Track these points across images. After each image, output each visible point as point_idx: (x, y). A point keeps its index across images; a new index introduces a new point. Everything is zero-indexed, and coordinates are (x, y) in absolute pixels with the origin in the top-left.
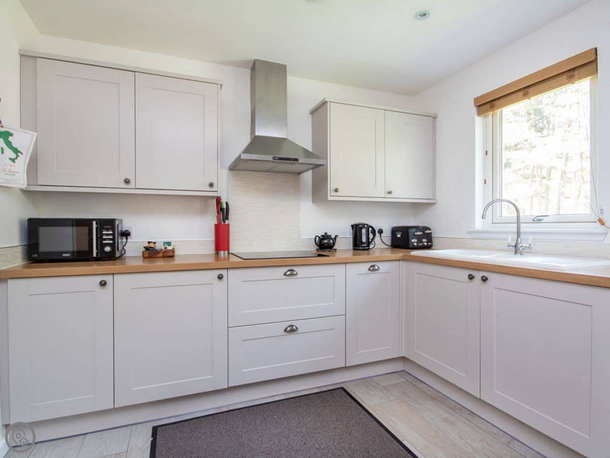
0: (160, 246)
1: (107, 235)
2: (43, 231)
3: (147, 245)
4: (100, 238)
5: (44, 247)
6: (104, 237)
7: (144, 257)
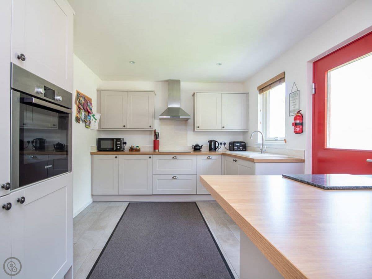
0: (135, 147)
1: (118, 143)
2: (102, 142)
3: (131, 147)
4: (116, 145)
5: (102, 147)
6: (118, 144)
7: (130, 151)
